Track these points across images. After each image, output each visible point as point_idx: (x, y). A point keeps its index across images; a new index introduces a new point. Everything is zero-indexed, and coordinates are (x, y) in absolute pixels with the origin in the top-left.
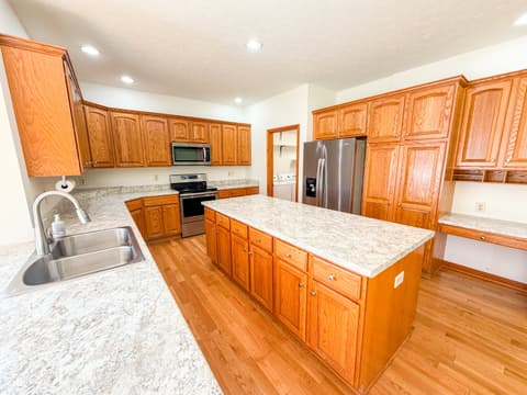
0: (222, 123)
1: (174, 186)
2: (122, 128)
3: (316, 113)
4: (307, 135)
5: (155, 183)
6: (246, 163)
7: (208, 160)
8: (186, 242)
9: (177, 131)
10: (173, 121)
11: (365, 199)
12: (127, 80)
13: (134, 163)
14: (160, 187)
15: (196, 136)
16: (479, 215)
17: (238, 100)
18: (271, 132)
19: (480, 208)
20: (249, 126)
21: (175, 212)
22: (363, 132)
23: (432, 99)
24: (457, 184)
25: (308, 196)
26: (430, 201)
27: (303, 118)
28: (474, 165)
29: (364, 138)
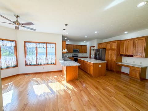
1: (73, 56)
3: (98, 44)
4: (96, 48)
6: (86, 52)
7: (79, 52)
9: (74, 47)
14: (71, 56)
15: (77, 48)
17: (85, 41)
19: (126, 61)
20: (87, 46)
22: (105, 48)
23: (114, 43)
24: (123, 57)
25: (96, 58)
26: (115, 59)
27: (96, 45)
28: (122, 54)
29: (105, 49)
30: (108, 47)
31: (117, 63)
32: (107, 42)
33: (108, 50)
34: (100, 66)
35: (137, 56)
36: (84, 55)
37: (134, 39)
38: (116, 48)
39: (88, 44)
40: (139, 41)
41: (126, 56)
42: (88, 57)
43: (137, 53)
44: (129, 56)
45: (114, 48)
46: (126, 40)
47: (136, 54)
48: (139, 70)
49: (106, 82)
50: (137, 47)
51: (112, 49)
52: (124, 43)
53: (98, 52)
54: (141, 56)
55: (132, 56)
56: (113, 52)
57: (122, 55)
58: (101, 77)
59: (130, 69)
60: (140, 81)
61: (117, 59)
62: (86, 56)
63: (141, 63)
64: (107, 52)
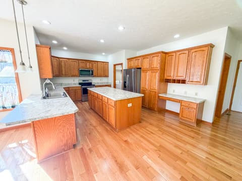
0: (98, 62)
1: (80, 84)
2: (63, 64)
3: (128, 59)
4: (125, 67)
5: (73, 82)
6: (107, 76)
7: (92, 75)
8: (83, 103)
9: (82, 65)
10: (80, 61)
11: (141, 89)
12: (65, 48)
13: (67, 76)
14: (75, 84)
15: (88, 66)
16: (174, 94)
17: (104, 54)
18: (115, 65)
19: (174, 91)
20: (108, 63)
21: (80, 92)
22: (140, 66)
23: (156, 57)
24: (169, 83)
25: (125, 87)
26: (156, 89)
27: (124, 61)
28: (169, 78)
29: (140, 68)
30: (146, 65)
31: (160, 95)
32: (143, 56)
33: (146, 71)
34: (130, 105)
35: (192, 82)
36: (104, 80)
37: (189, 50)
38: (158, 66)
39: (110, 59)
40: (198, 55)
41: (174, 81)
42: (110, 86)
43: (193, 76)
44: (179, 83)
45: (155, 66)
46: (175, 52)
47: (191, 78)
48: (195, 107)
49: (142, 139)
50: (194, 66)
51: (153, 70)
52: (172, 59)
53: (128, 76)
54: (200, 82)
55: (184, 82)
56: (154, 74)
57: (168, 81)
58: (132, 127)
59: (181, 105)
60: (195, 125)
61: (159, 88)
62: (107, 83)
63: (196, 94)
64: (143, 74)
